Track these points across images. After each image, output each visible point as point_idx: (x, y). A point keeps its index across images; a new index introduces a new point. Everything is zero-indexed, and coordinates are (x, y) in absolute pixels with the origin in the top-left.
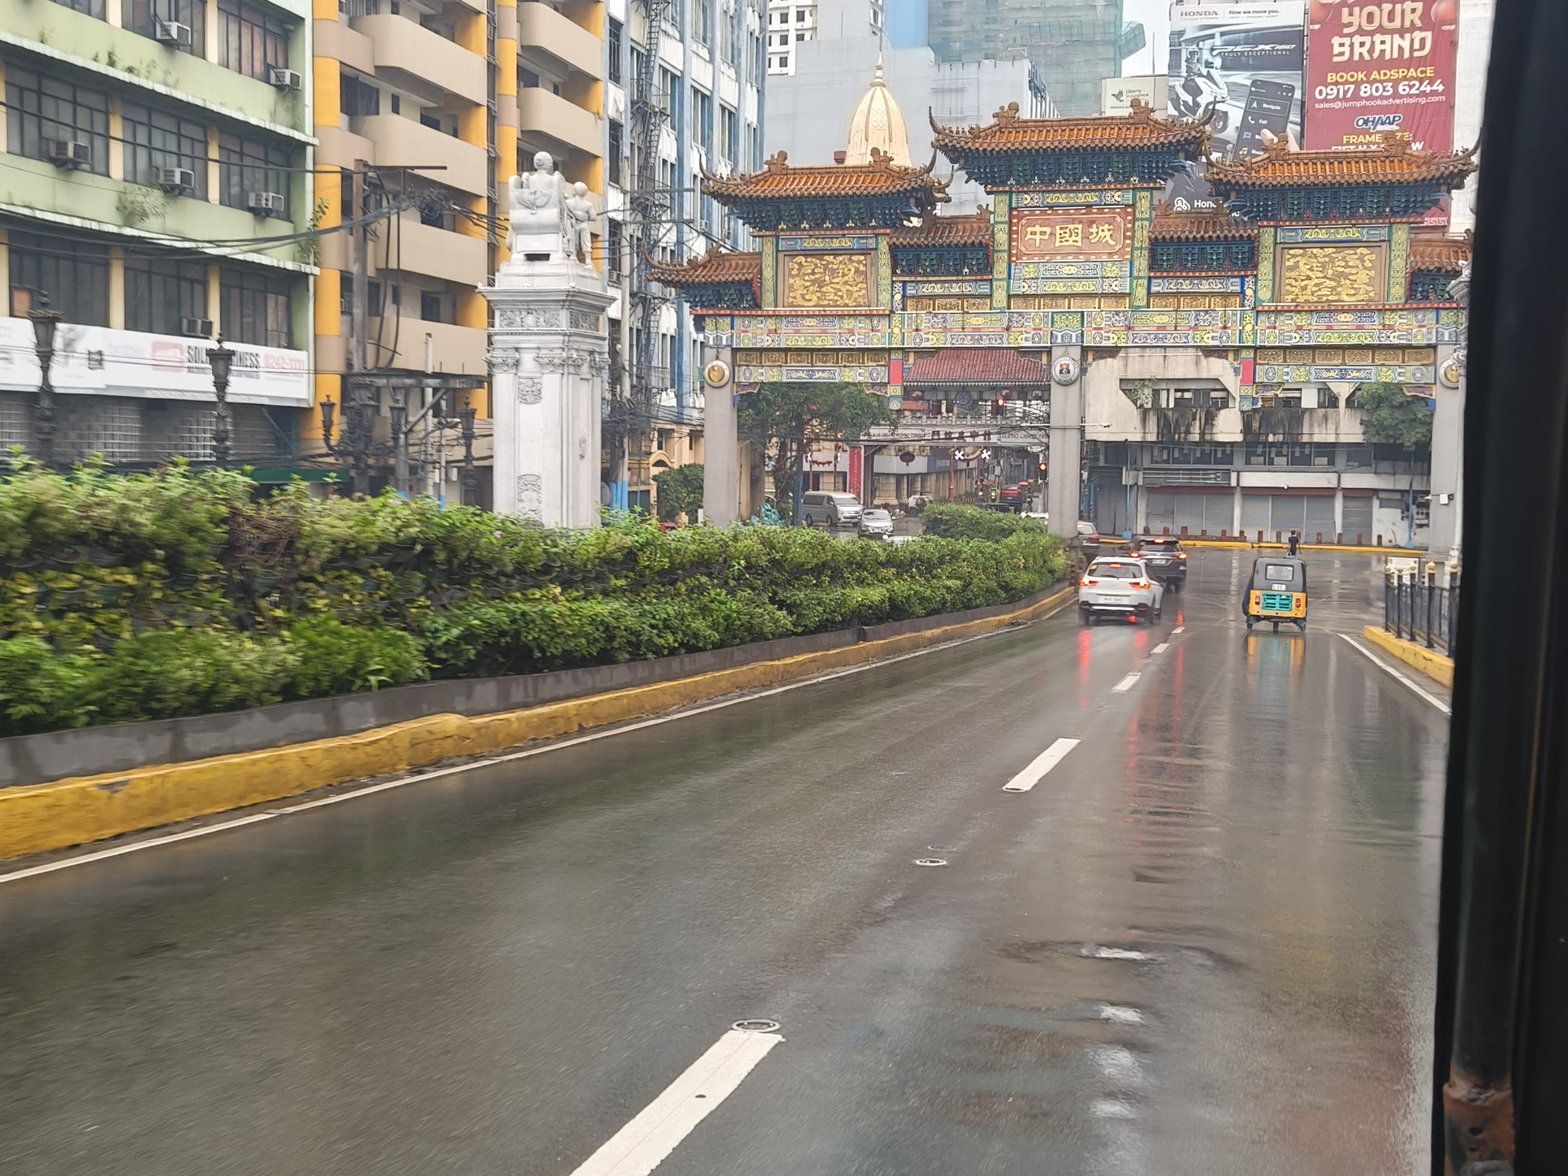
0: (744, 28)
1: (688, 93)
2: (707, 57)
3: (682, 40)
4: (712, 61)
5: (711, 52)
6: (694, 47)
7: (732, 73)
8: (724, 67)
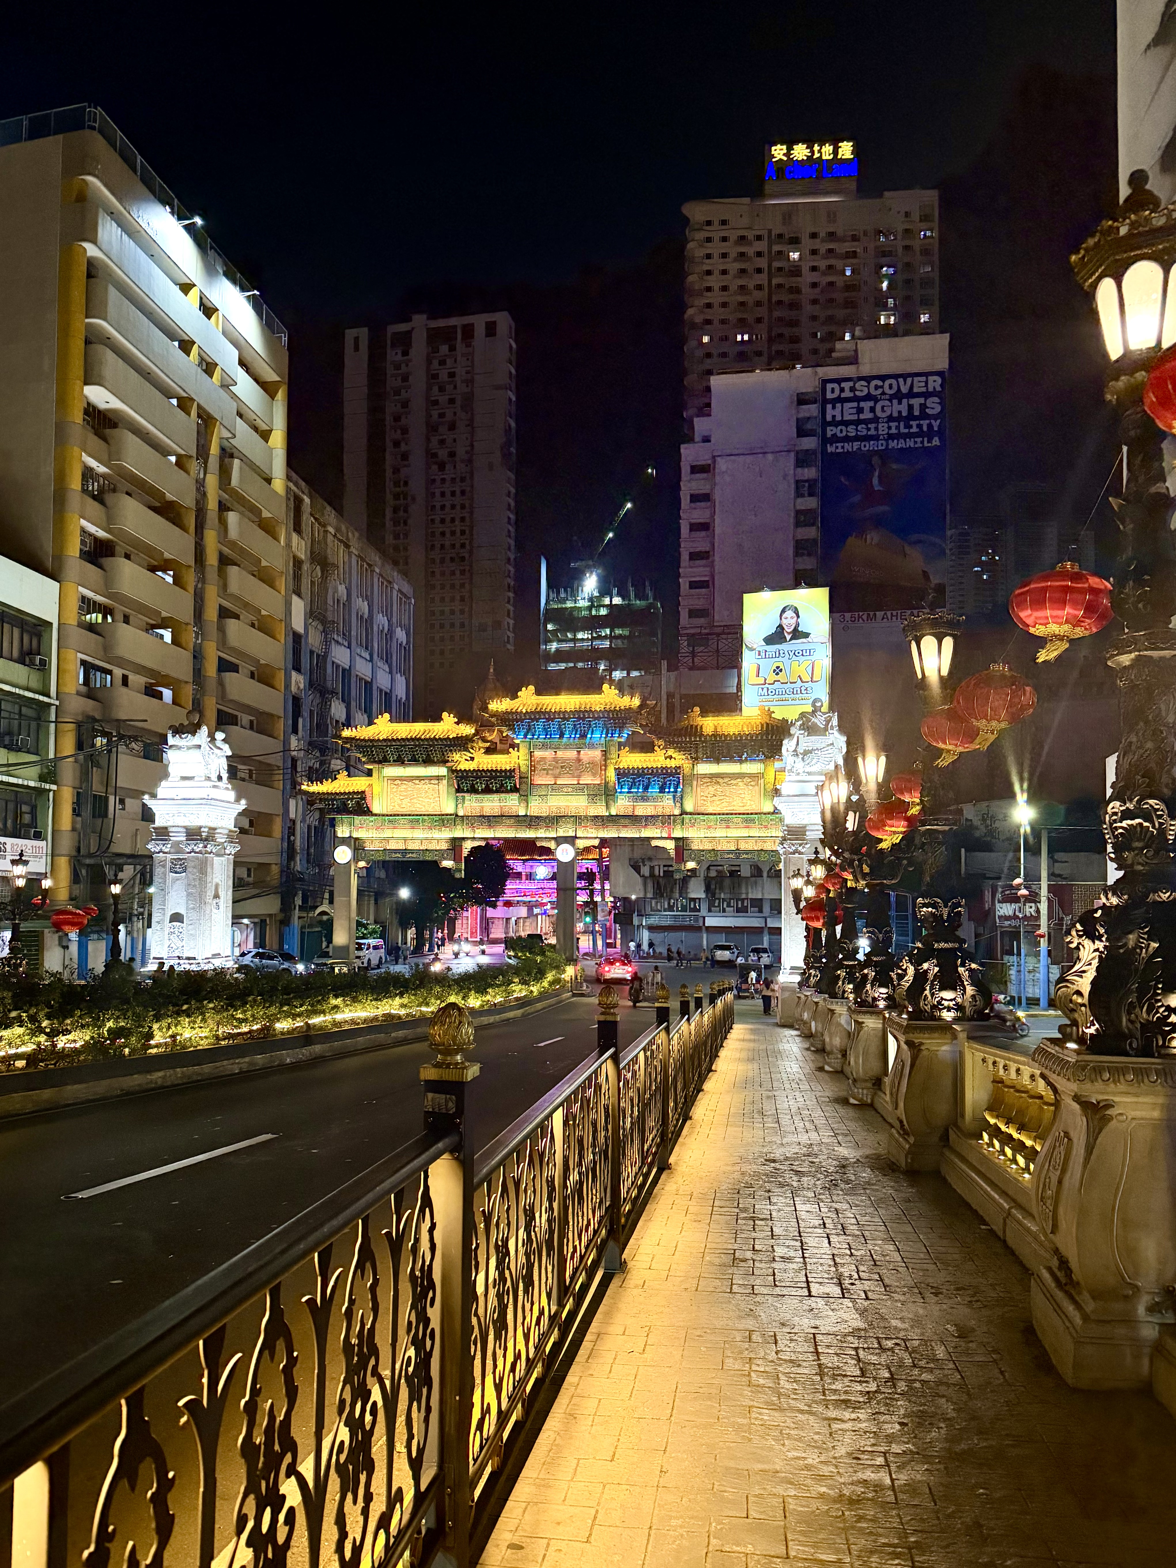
0: (395, 641)
1: (353, 679)
2: (368, 658)
3: (349, 647)
4: (371, 660)
5: (371, 655)
6: (358, 651)
7: (386, 668)
8: (380, 664)
